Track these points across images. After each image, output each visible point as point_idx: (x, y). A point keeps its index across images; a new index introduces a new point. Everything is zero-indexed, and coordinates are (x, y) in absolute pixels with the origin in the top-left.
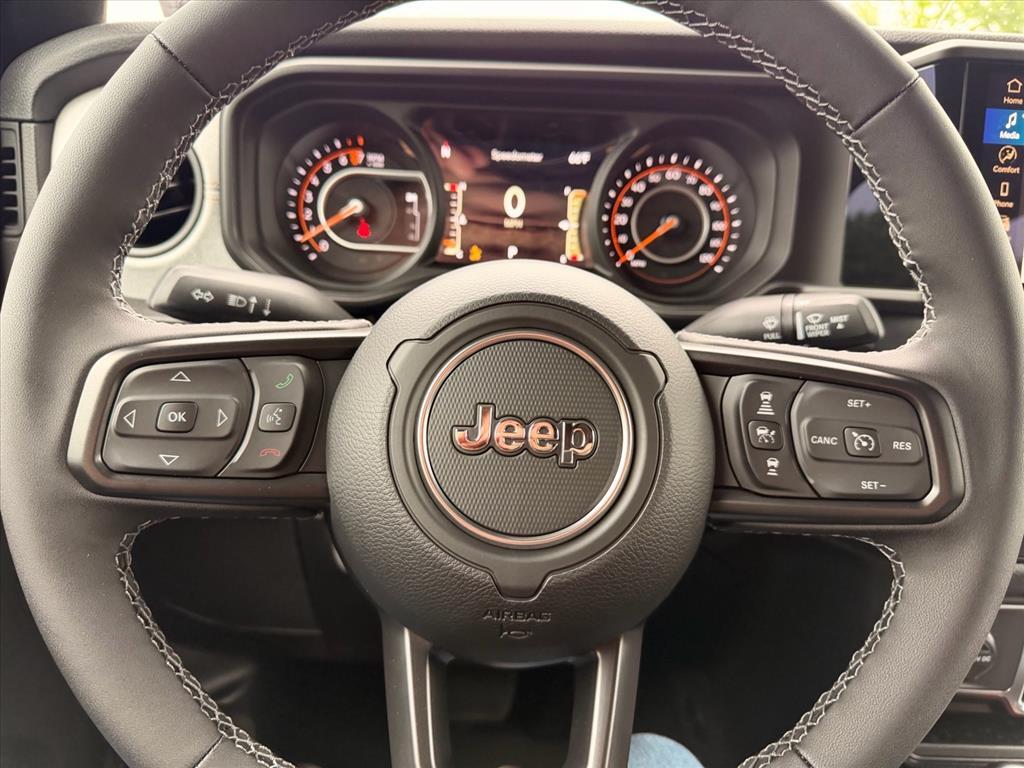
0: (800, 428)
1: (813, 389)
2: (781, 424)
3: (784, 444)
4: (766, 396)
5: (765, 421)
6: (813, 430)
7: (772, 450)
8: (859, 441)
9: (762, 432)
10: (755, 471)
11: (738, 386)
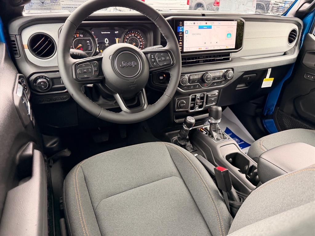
0: (157, 59)
1: (157, 54)
2: (155, 59)
3: (155, 61)
4: (152, 56)
5: (153, 59)
6: (158, 59)
7: (154, 62)
8: (163, 58)
9: (153, 60)
10: (153, 65)
11: (149, 55)
